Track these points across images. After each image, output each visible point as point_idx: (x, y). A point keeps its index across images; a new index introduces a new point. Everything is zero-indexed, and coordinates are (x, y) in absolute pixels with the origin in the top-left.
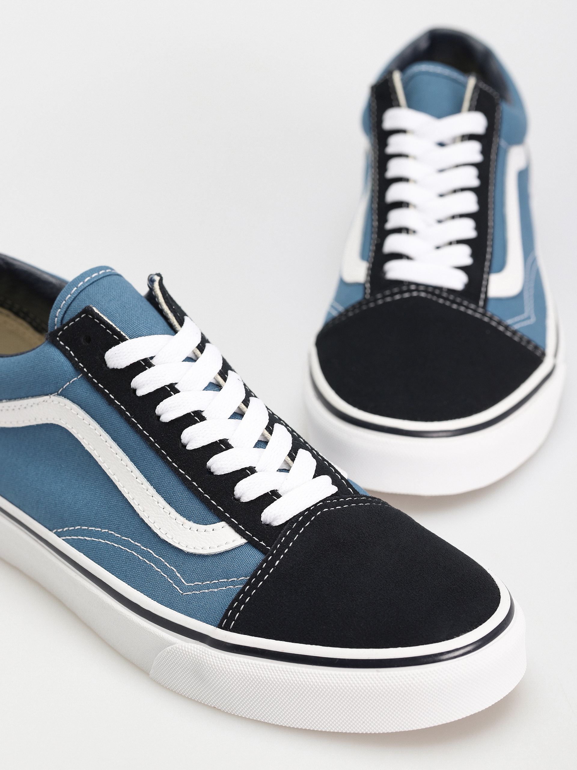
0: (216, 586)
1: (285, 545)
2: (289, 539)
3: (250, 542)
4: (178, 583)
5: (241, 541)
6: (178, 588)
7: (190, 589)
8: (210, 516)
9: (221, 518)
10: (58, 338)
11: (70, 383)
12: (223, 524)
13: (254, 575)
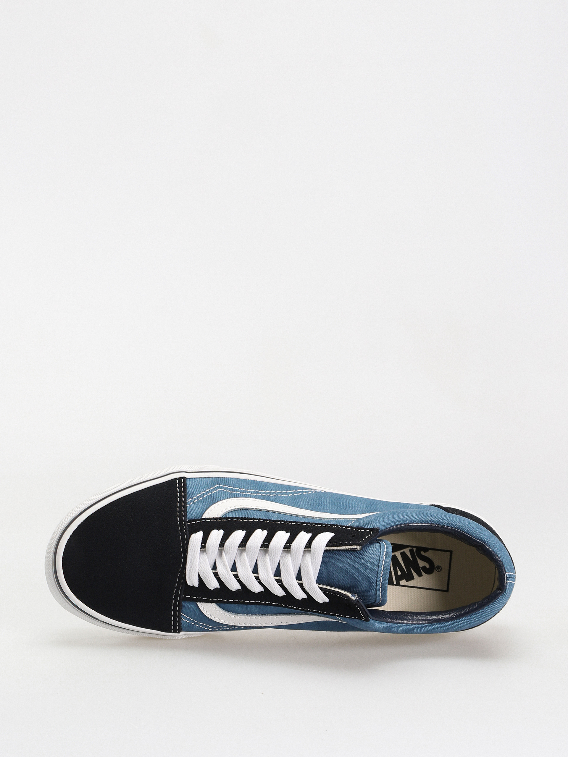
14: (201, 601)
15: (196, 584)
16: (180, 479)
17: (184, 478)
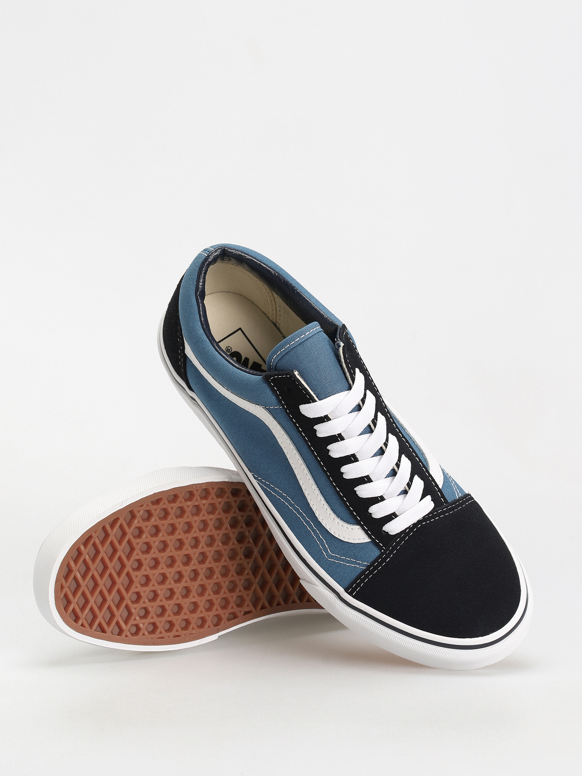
0: (348, 562)
1: (394, 548)
2: (398, 544)
3: (373, 541)
4: (326, 551)
5: (367, 540)
6: (325, 554)
7: (332, 557)
8: (352, 520)
9: (358, 523)
10: (270, 380)
11: (274, 407)
12: (358, 527)
13: (372, 564)
14: (437, 485)
15: (429, 498)
16: (351, 594)
17: (346, 590)
